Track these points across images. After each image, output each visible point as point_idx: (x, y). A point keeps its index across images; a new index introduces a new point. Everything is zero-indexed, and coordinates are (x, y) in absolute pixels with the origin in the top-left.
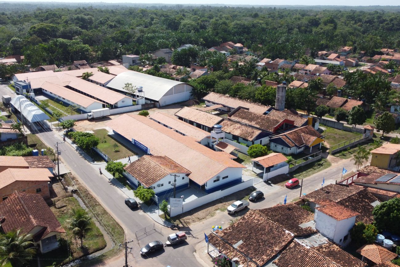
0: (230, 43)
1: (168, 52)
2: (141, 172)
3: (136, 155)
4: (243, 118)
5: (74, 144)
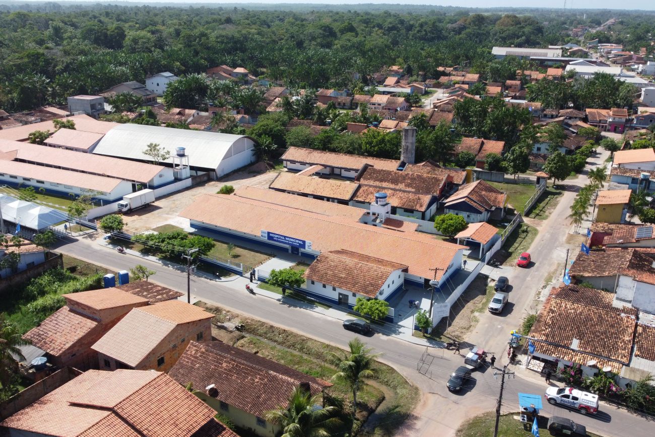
0: (224, 66)
1: (137, 87)
2: (341, 278)
3: (274, 257)
4: (381, 181)
5: (148, 255)
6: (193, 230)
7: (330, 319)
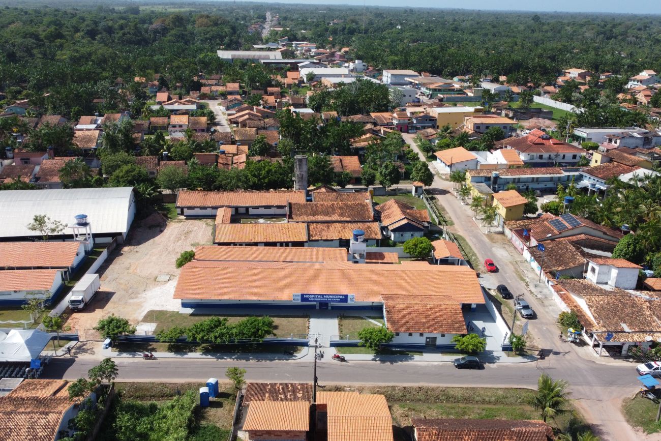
5: (186, 353)
6: (190, 311)
7: (436, 363)
